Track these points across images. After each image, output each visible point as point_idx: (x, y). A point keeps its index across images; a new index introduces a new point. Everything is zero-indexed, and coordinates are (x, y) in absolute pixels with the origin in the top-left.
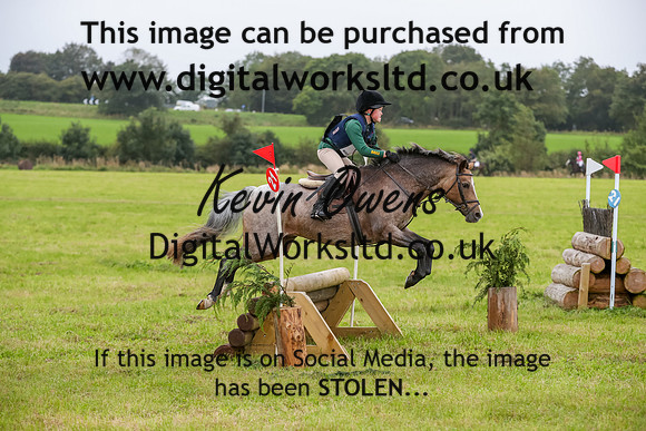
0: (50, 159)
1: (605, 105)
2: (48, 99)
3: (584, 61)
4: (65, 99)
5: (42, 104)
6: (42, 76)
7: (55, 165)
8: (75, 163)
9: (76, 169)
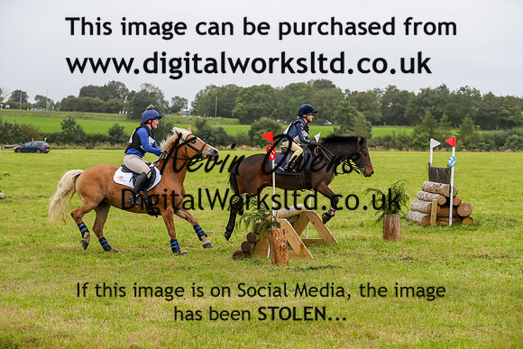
0: (102, 143)
1: (402, 111)
2: (100, 111)
3: (391, 87)
4: (109, 111)
5: (97, 114)
6: (97, 98)
7: (105, 146)
8: (116, 146)
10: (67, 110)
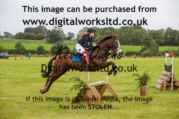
0: (34, 54)
1: (174, 39)
2: (34, 39)
3: (169, 28)
4: (38, 39)
5: (32, 40)
6: (32, 33)
7: (35, 56)
8: (41, 55)
9: (41, 57)
10: (18, 39)
